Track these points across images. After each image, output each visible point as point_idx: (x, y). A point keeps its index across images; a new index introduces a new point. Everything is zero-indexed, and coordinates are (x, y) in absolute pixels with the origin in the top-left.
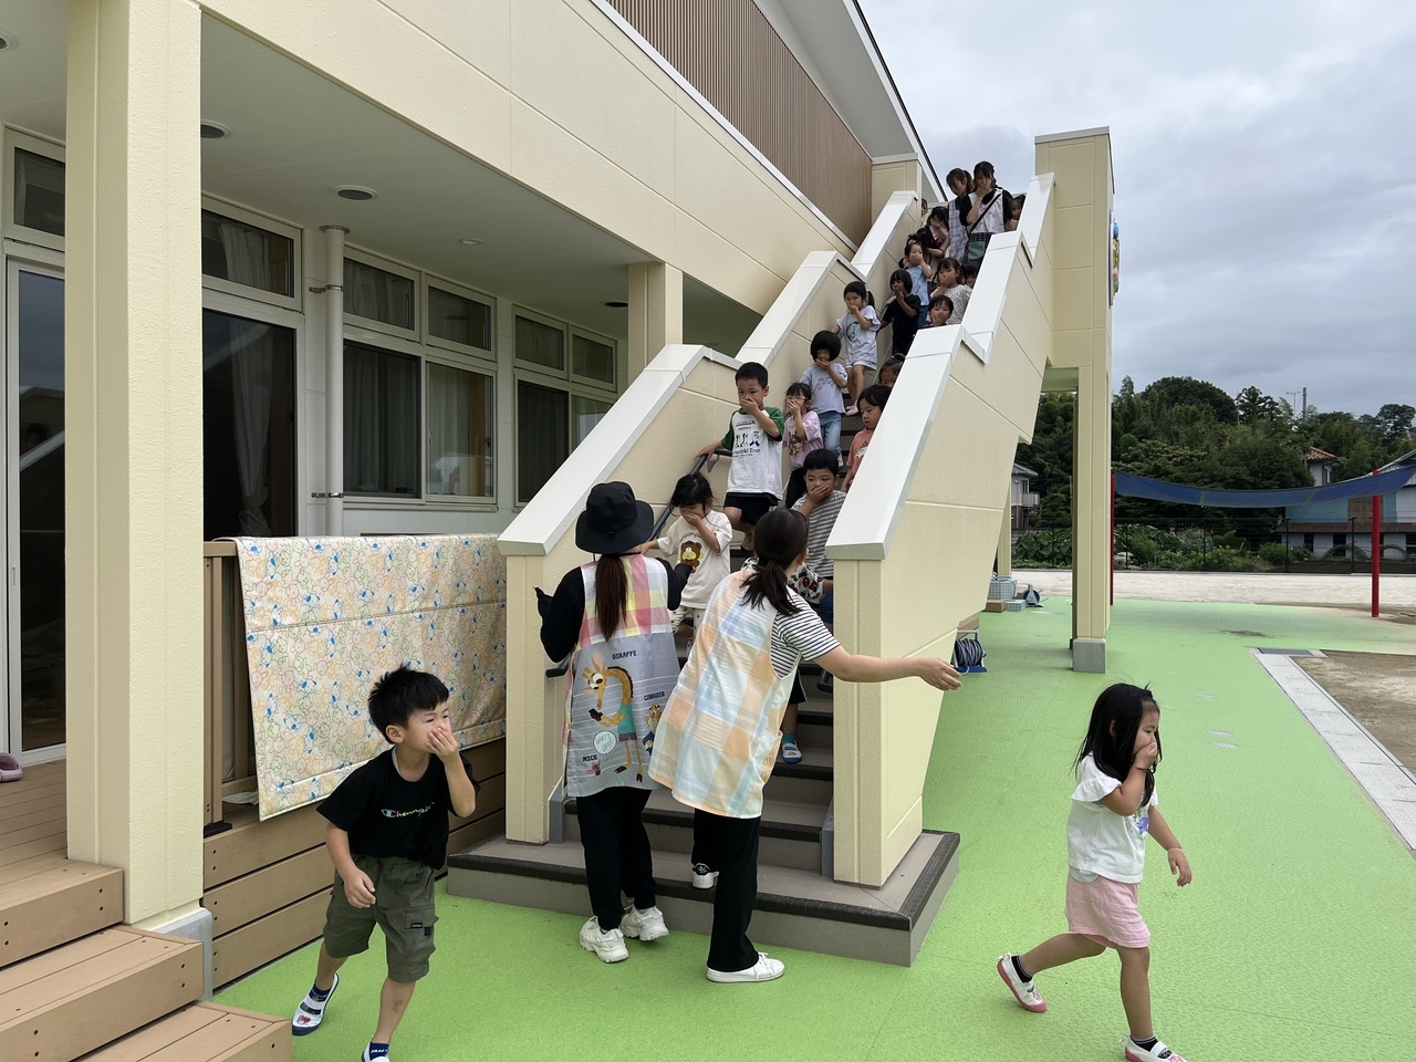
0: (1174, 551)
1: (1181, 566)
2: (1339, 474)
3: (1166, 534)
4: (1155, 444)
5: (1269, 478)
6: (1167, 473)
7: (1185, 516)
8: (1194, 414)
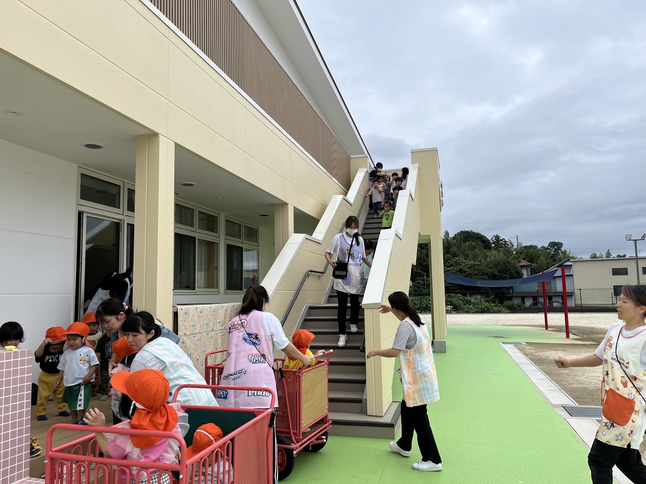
0: (470, 305)
1: (472, 311)
2: (534, 271)
3: (466, 298)
4: (459, 259)
5: (506, 274)
6: (465, 272)
7: (474, 290)
8: (474, 246)
